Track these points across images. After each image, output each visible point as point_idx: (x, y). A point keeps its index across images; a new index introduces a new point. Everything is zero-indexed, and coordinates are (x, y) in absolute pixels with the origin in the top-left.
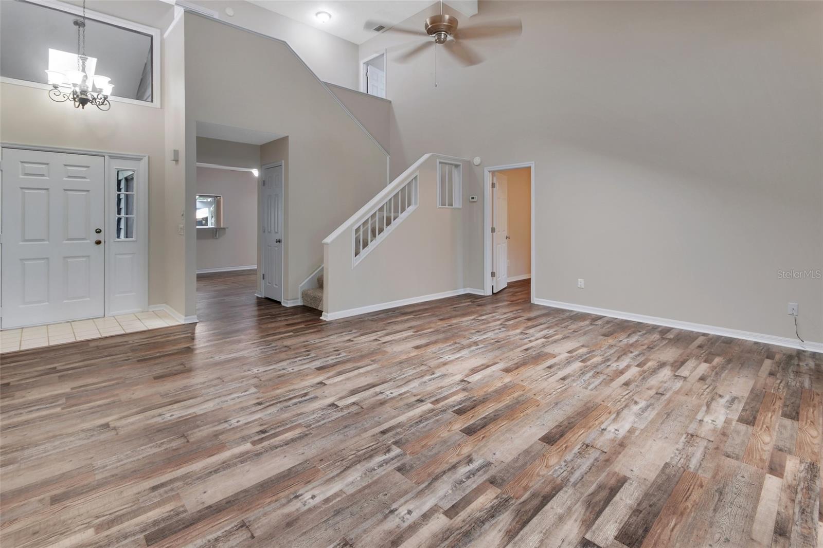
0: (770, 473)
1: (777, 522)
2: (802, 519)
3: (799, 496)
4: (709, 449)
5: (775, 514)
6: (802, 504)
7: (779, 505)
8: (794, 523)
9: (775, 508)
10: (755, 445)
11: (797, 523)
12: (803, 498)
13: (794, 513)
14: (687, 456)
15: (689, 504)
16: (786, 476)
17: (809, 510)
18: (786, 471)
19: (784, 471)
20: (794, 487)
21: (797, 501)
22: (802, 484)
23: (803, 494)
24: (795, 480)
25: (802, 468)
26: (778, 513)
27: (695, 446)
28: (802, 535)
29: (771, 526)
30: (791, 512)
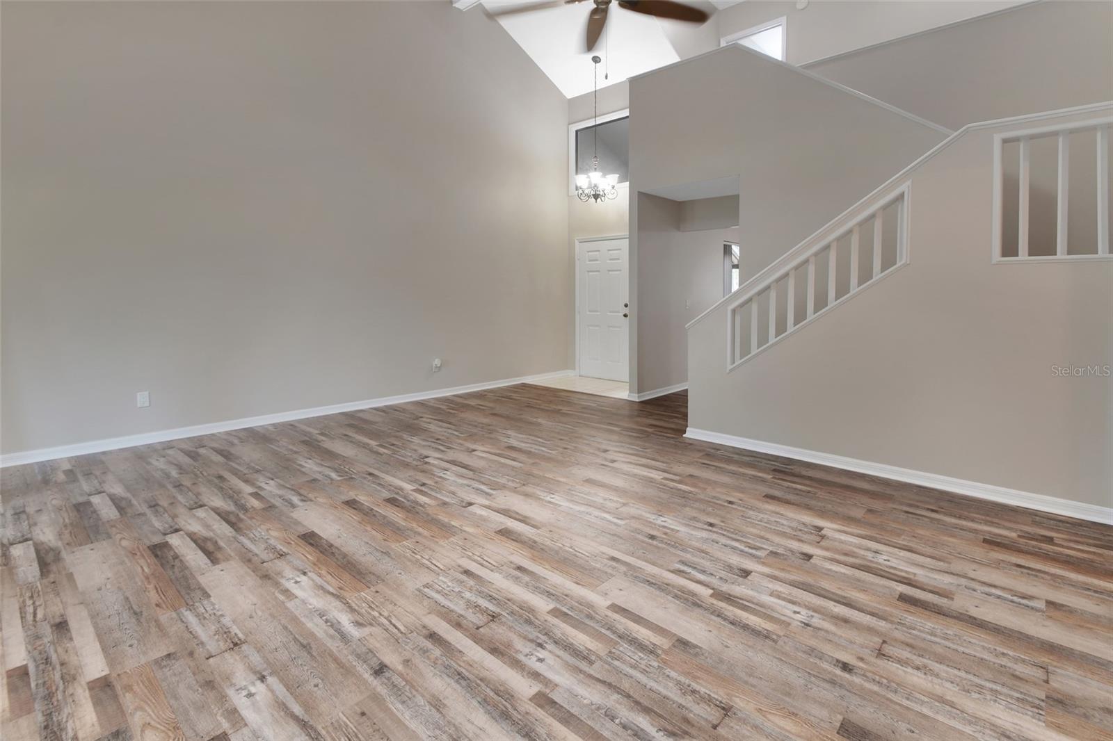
0: (105, 678)
1: (68, 630)
2: (45, 652)
3: (57, 676)
4: (197, 644)
5: (74, 636)
6: (51, 669)
7: (74, 648)
8: (52, 643)
9: (78, 641)
10: (156, 707)
11: (49, 644)
12: (52, 676)
13: (56, 651)
14: (205, 618)
15: (151, 587)
16: (84, 691)
17: (42, 667)
18: (89, 700)
19: (92, 697)
20: (68, 682)
21: (58, 667)
22: (60, 697)
23: (54, 681)
24: (72, 695)
25: (70, 725)
26: (71, 639)
27: (215, 635)
28: (41, 638)
29: (73, 625)
30: (60, 650)
